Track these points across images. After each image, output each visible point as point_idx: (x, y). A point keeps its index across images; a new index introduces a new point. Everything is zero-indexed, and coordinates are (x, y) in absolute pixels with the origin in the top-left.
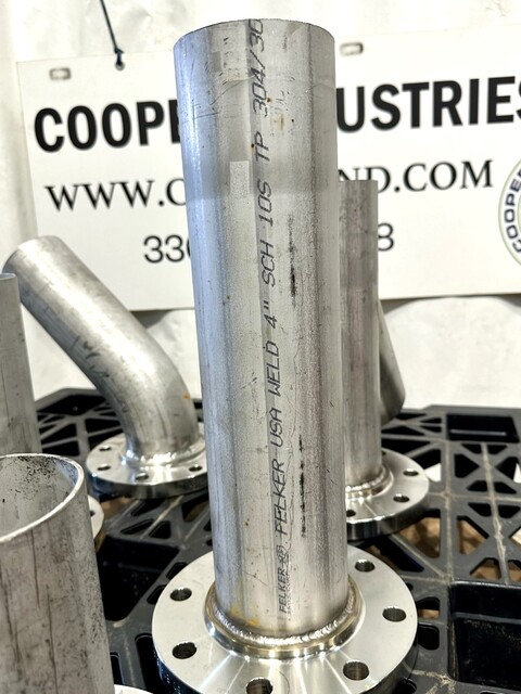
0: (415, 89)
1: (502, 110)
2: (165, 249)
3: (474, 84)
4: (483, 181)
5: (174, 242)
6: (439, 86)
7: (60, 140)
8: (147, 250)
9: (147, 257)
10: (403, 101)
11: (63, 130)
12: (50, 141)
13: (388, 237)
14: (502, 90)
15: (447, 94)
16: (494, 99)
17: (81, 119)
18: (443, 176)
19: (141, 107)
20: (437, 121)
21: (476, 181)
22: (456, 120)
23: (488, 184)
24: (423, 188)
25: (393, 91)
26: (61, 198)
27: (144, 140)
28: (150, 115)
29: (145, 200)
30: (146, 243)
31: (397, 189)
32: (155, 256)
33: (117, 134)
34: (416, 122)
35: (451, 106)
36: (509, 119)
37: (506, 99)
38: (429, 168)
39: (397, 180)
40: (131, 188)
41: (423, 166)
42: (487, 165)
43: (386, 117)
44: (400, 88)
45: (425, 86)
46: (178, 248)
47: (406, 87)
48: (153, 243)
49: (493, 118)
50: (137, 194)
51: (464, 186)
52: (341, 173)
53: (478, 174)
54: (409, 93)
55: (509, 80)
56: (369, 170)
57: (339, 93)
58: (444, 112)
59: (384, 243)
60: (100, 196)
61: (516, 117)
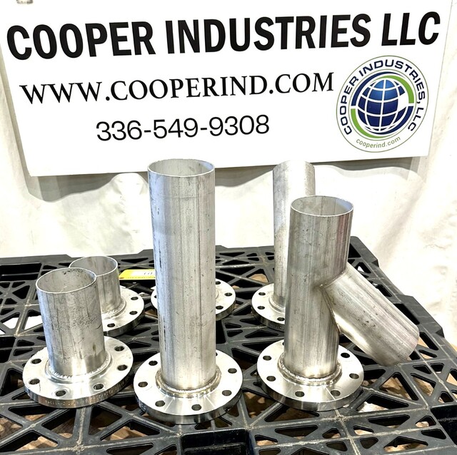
0: (284, 21)
1: (341, 37)
2: (111, 131)
3: (324, 19)
4: (327, 87)
5: (119, 126)
6: (300, 20)
7: (28, 51)
8: (99, 131)
9: (99, 136)
10: (276, 30)
11: (30, 43)
12: (21, 51)
13: (265, 124)
14: (342, 24)
15: (306, 26)
16: (336, 31)
17: (44, 36)
18: (301, 83)
19: (90, 27)
20: (299, 45)
21: (322, 87)
22: (311, 45)
23: (330, 89)
24: (288, 92)
25: (270, 22)
26: (33, 94)
27: (93, 53)
28: (97, 34)
29: (96, 96)
30: (98, 127)
31: (271, 92)
32: (105, 136)
33: (73, 47)
34: (284, 46)
35: (309, 34)
36: (345, 44)
37: (344, 31)
38: (293, 78)
39: (271, 86)
40: (85, 88)
41: (289, 76)
42: (330, 76)
43: (264, 41)
44: (274, 21)
45: (291, 19)
46: (121, 131)
47: (278, 20)
48: (103, 127)
49: (335, 44)
50: (90, 92)
51: (315, 90)
52: (234, 79)
53: (325, 82)
54: (280, 24)
55: (347, 17)
56: (253, 78)
57: (233, 22)
58: (304, 38)
59: (262, 128)
60: (62, 93)
61: (350, 44)
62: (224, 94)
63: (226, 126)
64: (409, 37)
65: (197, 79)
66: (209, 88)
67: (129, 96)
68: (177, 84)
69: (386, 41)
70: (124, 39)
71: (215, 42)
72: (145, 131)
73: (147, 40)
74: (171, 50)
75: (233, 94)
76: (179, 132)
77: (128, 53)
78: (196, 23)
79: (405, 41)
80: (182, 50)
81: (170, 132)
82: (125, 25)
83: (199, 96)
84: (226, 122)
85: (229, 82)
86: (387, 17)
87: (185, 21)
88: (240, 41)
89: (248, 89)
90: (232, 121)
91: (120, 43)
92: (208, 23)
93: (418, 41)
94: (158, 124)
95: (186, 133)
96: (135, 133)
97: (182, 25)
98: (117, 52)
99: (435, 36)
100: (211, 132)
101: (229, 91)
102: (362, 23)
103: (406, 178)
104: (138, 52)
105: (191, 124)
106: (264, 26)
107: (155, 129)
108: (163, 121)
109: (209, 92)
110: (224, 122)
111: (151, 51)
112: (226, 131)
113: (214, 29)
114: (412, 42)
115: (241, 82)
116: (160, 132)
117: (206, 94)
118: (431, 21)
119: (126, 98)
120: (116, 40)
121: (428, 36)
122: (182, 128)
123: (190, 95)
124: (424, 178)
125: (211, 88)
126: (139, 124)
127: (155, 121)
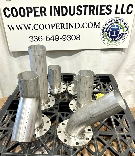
1: (103, 12)
2: (34, 39)
3: (97, 6)
5: (36, 37)
6: (90, 6)
9: (30, 40)
13: (79, 37)
14: (103, 8)
15: (92, 8)
16: (101, 10)
17: (14, 10)
19: (27, 8)
20: (90, 14)
21: (97, 27)
22: (93, 14)
23: (99, 27)
24: (86, 28)
25: (81, 7)
26: (11, 28)
27: (28, 16)
28: (29, 10)
29: (29, 29)
30: (30, 38)
31: (81, 28)
32: (32, 40)
33: (22, 14)
34: (85, 14)
35: (93, 11)
37: (104, 10)
38: (88, 24)
39: (81, 26)
41: (86, 23)
42: (99, 23)
43: (79, 13)
45: (87, 6)
46: (36, 39)
47: (84, 6)
48: (31, 37)
49: (101, 14)
50: (27, 27)
51: (94, 28)
52: (70, 24)
53: (97, 25)
54: (84, 8)
55: (105, 6)
56: (76, 24)
57: (70, 7)
58: (91, 12)
59: (78, 39)
60: (19, 27)
61: (105, 14)
62: (67, 28)
63: (67, 38)
64: (123, 12)
65: (59, 24)
68: (53, 25)
69: (116, 13)
70: (38, 12)
71: (64, 13)
72: (44, 39)
73: (44, 12)
74: (51, 15)
75: (70, 28)
76: (53, 39)
77: (39, 16)
78: (59, 7)
80: (55, 15)
81: (51, 39)
82: (38, 7)
83: (59, 29)
85: (68, 25)
86: (117, 6)
87: (56, 6)
88: (72, 13)
89: (74, 27)
90: (69, 36)
91: (36, 13)
92: (63, 7)
93: (126, 13)
95: (55, 40)
96: (40, 39)
97: (55, 8)
98: (35, 15)
99: (132, 11)
100: (63, 39)
102: (109, 7)
103: (121, 54)
104: (42, 16)
105: (57, 37)
106: (79, 8)
107: (46, 38)
108: (49, 36)
109: (63, 28)
111: (45, 15)
113: (64, 9)
114: (124, 13)
115: (72, 25)
116: (48, 39)
117: (62, 28)
118: (130, 7)
119: (38, 29)
121: (129, 11)
123: (57, 28)
124: (127, 54)
125: (63, 26)
126: (42, 37)
127: (46, 36)
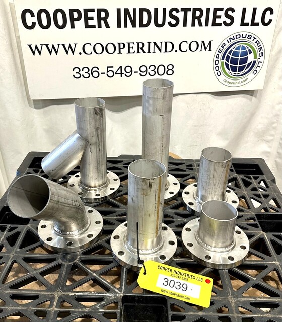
0: (186, 10)
1: (218, 21)
2: (81, 73)
3: (208, 10)
4: (208, 49)
5: (86, 70)
6: (195, 10)
7: (34, 24)
8: (74, 73)
9: (74, 76)
10: (181, 15)
11: (35, 19)
12: (29, 24)
13: (169, 70)
14: (218, 13)
15: (198, 13)
16: (215, 17)
17: (43, 15)
18: (194, 46)
19: (72, 11)
20: (193, 25)
21: (206, 49)
22: (200, 25)
23: (210, 50)
24: (186, 51)
25: (177, 11)
26: (35, 50)
27: (73, 26)
28: (75, 15)
29: (73, 52)
30: (73, 70)
31: (176, 51)
32: (78, 76)
33: (61, 23)
34: (185, 25)
35: (199, 18)
36: (220, 25)
37: (220, 17)
38: (189, 43)
39: (176, 47)
40: (67, 47)
41: (187, 42)
42: (210, 42)
43: (174, 22)
44: (180, 10)
45: (189, 9)
46: (87, 73)
47: (182, 9)
48: (77, 70)
49: (214, 24)
50: (69, 49)
51: (201, 51)
52: (155, 43)
53: (207, 46)
54: (183, 12)
55: (221, 9)
56: (166, 43)
57: (156, 10)
58: (196, 21)
59: (170, 72)
60: (53, 50)
61: (223, 24)
62: (149, 52)
63: (149, 71)
64: (256, 21)
65: (133, 43)
66: (140, 48)
67: (93, 52)
68: (122, 46)
69: (243, 23)
70: (92, 18)
71: (145, 21)
72: (102, 73)
73: (105, 19)
74: (119, 26)
75: (154, 52)
76: (121, 74)
77: (94, 26)
78: (134, 10)
79: (254, 23)
80: (126, 26)
81: (116, 74)
82: (93, 10)
83: (134, 53)
84: (149, 68)
85: (152, 45)
86: (244, 10)
87: (128, 9)
88: (160, 21)
89: (163, 49)
90: (152, 68)
91: (89, 21)
92: (142, 10)
93: (261, 24)
94: (109, 69)
95: (125, 75)
96: (95, 74)
97: (127, 11)
98: (87, 26)
99: (270, 21)
100: (140, 74)
101: (152, 50)
102: (230, 12)
104: (100, 26)
105: (128, 70)
106: (174, 13)
107: (108, 72)
108: (113, 67)
109: (140, 51)
110: (148, 68)
111: (107, 26)
112: (149, 73)
113: (145, 14)
114: (257, 24)
115: (159, 45)
116: (110, 74)
117: (138, 52)
118: (269, 12)
119: (91, 54)
120: (87, 19)
121: (266, 21)
122: (123, 72)
123: (129, 52)
125: (142, 49)
126: (98, 69)
127: (108, 67)
